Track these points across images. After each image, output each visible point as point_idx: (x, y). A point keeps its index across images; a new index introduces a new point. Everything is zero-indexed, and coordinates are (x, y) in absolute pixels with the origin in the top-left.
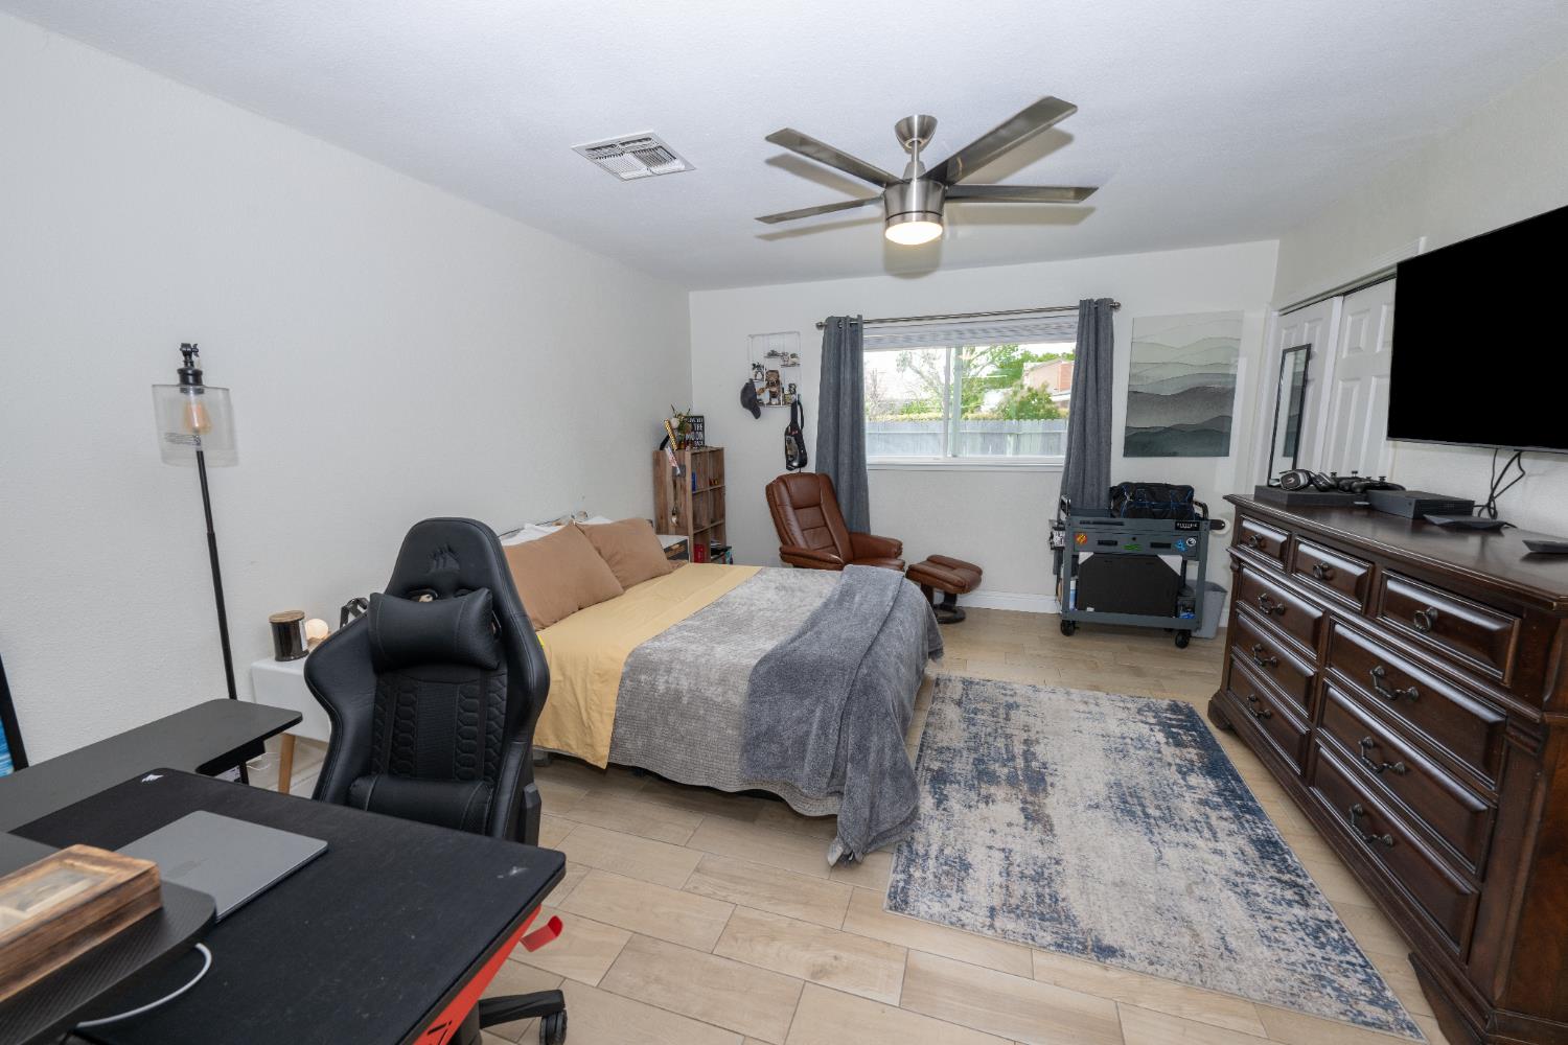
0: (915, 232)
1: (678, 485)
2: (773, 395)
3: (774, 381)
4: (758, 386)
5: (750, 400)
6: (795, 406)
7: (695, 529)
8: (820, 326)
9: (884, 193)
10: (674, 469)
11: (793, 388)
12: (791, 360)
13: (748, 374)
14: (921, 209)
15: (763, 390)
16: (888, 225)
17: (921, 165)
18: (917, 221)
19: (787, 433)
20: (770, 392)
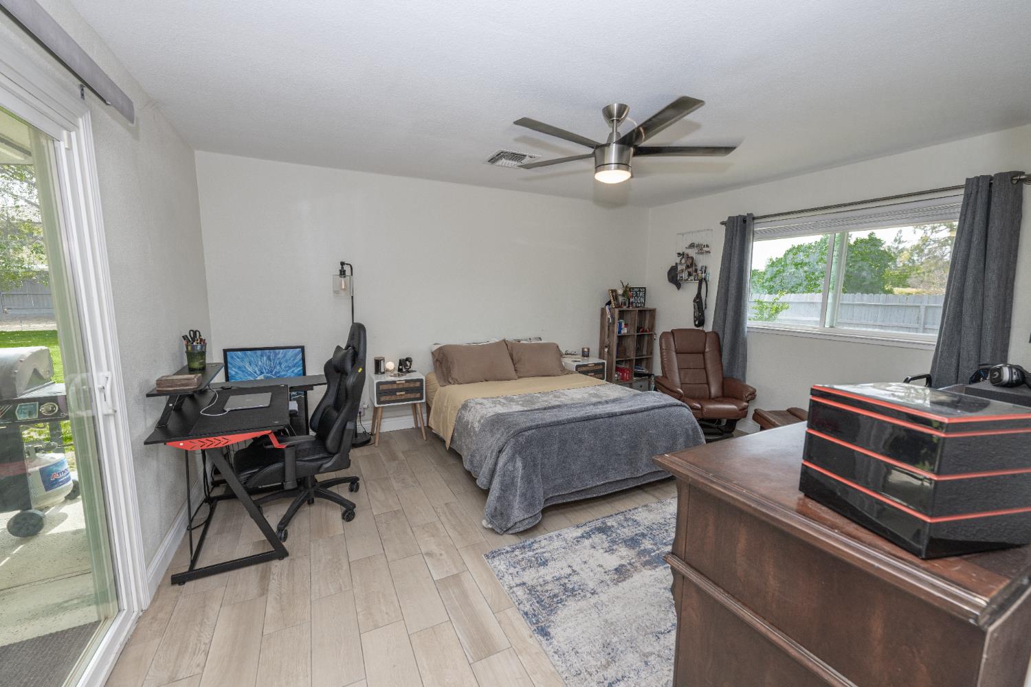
0: (613, 176)
1: (611, 330)
2: (690, 274)
3: (691, 264)
4: (680, 268)
5: (674, 277)
6: (702, 281)
7: (617, 357)
8: (722, 223)
9: (594, 153)
10: (609, 319)
11: (705, 270)
12: (702, 249)
13: (674, 260)
14: (616, 162)
15: (682, 271)
16: (596, 172)
17: (618, 134)
18: (615, 169)
19: (694, 301)
20: (689, 272)
